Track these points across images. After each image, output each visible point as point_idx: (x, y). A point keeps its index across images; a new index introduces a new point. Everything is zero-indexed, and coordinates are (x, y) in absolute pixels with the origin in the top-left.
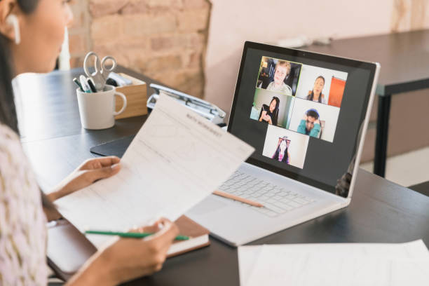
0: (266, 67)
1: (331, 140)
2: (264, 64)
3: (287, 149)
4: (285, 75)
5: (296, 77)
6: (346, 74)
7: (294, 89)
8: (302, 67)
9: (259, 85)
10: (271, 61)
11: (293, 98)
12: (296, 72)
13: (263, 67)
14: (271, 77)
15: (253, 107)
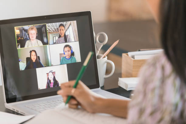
0: (19, 33)
2: (17, 32)
3: (54, 77)
4: (36, 34)
5: (44, 33)
6: (75, 22)
7: (45, 40)
8: (47, 26)
9: (18, 47)
10: (22, 28)
11: (48, 46)
12: (43, 30)
13: (17, 34)
14: (26, 38)
15: (19, 63)
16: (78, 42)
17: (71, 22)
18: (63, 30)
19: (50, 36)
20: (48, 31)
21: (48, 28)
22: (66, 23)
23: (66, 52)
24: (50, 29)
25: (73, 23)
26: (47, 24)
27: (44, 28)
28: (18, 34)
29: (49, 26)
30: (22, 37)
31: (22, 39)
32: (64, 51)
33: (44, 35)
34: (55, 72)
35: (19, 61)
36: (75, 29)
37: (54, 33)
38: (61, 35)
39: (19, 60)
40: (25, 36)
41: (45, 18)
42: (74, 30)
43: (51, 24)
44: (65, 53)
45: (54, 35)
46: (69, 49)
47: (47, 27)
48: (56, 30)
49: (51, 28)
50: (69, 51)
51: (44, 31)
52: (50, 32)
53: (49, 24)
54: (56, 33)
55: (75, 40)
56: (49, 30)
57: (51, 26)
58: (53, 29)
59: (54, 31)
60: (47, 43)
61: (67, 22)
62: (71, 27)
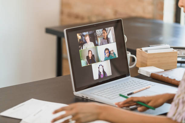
2: (79, 37)
7: (97, 42)
10: (82, 35)
14: (85, 42)
16: (115, 43)
17: (110, 28)
19: (99, 39)
24: (98, 34)
25: (112, 29)
26: (97, 30)
30: (82, 41)
33: (96, 38)
37: (101, 37)
40: (84, 40)
41: (95, 25)
43: (99, 30)
47: (97, 32)
51: (96, 36)
52: (98, 36)
55: (113, 41)
57: (99, 32)
58: (100, 34)
60: (98, 45)
61: (108, 28)
62: (110, 32)
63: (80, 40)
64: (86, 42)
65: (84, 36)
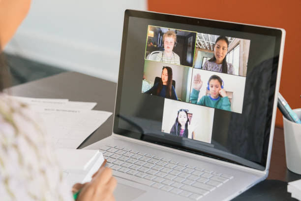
0: (153, 36)
1: (240, 111)
2: (151, 33)
5: (190, 46)
6: (248, 42)
7: (189, 59)
8: (197, 36)
9: (146, 56)
10: (158, 29)
11: (191, 68)
12: (189, 41)
13: (149, 37)
14: (161, 47)
15: (143, 81)
16: (245, 79)
17: (240, 41)
18: (223, 49)
19: (199, 55)
20: (197, 45)
21: (198, 41)
22: (232, 39)
23: (212, 87)
24: (201, 43)
25: (244, 44)
26: (198, 33)
27: (192, 37)
28: (151, 37)
29: (200, 38)
30: (155, 44)
31: (155, 46)
32: (208, 84)
33: (190, 49)
34: (192, 114)
35: (144, 79)
36: (244, 55)
37: (207, 51)
38: (216, 57)
39: (143, 76)
40: (159, 43)
41: (198, 22)
42: (242, 56)
43: (205, 34)
44: (210, 88)
45: (206, 54)
46: (219, 84)
47: (197, 38)
48: (210, 47)
49: (203, 42)
50: (217, 87)
51: (191, 44)
52: (199, 48)
53: (202, 34)
54: (209, 52)
55: (239, 74)
56: (199, 43)
57: (204, 39)
58: (207, 44)
59: (207, 49)
60: (191, 65)
61: (234, 39)
62: (237, 49)
63: (150, 40)
64: (162, 49)
65: (162, 34)
